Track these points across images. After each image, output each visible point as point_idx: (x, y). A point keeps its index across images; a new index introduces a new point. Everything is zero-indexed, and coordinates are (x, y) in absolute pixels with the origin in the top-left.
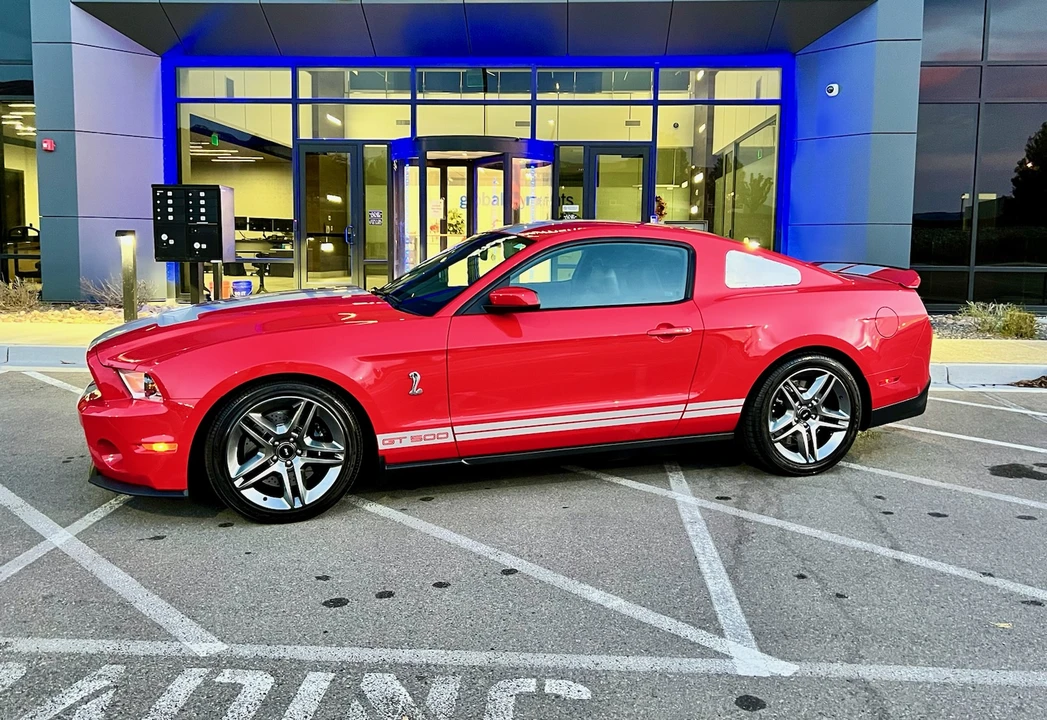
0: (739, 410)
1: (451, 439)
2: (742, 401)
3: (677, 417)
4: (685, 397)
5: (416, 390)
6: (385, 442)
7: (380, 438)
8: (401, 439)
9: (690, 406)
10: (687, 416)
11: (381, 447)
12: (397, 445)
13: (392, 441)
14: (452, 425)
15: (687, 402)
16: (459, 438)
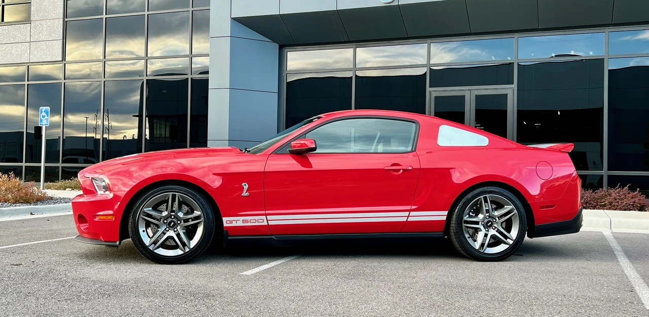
0: (444, 218)
1: (265, 223)
2: (446, 213)
3: (404, 219)
4: (409, 207)
5: (245, 194)
6: (228, 222)
7: (225, 219)
8: (236, 221)
9: (412, 213)
10: (410, 219)
11: (225, 225)
12: (234, 224)
13: (231, 222)
14: (266, 215)
15: (410, 211)
16: (271, 223)
